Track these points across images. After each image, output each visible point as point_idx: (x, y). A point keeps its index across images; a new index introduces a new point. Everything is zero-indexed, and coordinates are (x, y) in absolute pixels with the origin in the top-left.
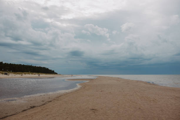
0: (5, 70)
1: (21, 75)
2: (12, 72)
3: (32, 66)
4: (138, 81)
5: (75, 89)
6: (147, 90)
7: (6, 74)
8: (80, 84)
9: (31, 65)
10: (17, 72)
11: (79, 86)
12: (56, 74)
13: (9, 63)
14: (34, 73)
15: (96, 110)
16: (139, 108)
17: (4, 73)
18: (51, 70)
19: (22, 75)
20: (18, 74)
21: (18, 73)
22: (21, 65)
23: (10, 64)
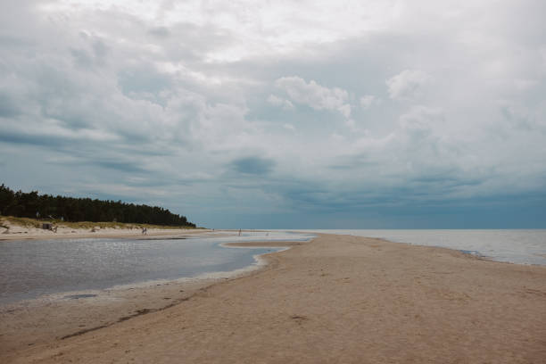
0: (43, 217)
1: (91, 229)
2: (65, 220)
3: (122, 202)
4: (433, 249)
5: (250, 268)
6: (452, 273)
7: (47, 227)
8: (264, 257)
9: (120, 201)
10: (77, 221)
11: (260, 262)
12: (193, 226)
13: (55, 196)
14: (128, 225)
15: (303, 318)
16: (416, 316)
17: (41, 223)
18: (177, 216)
19: (93, 231)
20: (81, 226)
21: (80, 223)
22: (90, 200)
23: (59, 198)
